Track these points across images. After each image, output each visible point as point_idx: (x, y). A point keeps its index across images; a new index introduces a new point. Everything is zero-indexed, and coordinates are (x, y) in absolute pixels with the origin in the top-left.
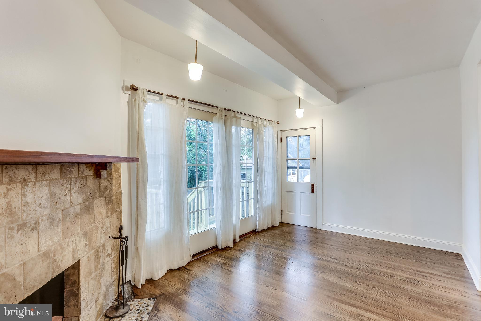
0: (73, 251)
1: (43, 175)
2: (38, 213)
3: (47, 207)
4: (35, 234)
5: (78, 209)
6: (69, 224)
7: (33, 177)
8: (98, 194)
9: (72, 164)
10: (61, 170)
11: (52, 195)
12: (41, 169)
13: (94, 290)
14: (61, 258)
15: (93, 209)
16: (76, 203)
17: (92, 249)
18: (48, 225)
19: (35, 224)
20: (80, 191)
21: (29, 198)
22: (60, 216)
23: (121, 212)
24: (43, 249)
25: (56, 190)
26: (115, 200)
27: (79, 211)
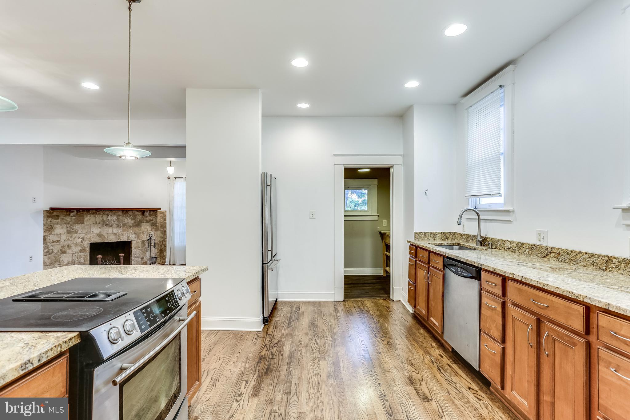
0: (128, 237)
1: (114, 213)
2: (112, 223)
3: (116, 222)
4: (111, 228)
5: (131, 225)
6: (126, 228)
7: (111, 213)
8: (145, 221)
9: (129, 211)
10: (123, 212)
11: (118, 219)
12: (114, 212)
13: (141, 254)
14: (122, 237)
15: (141, 226)
16: (130, 223)
17: (140, 240)
18: (116, 226)
19: (111, 225)
20: (133, 219)
21: (109, 218)
22: (122, 225)
23: (165, 231)
24: (114, 232)
25: (120, 218)
26: (159, 226)
27: (132, 225)
